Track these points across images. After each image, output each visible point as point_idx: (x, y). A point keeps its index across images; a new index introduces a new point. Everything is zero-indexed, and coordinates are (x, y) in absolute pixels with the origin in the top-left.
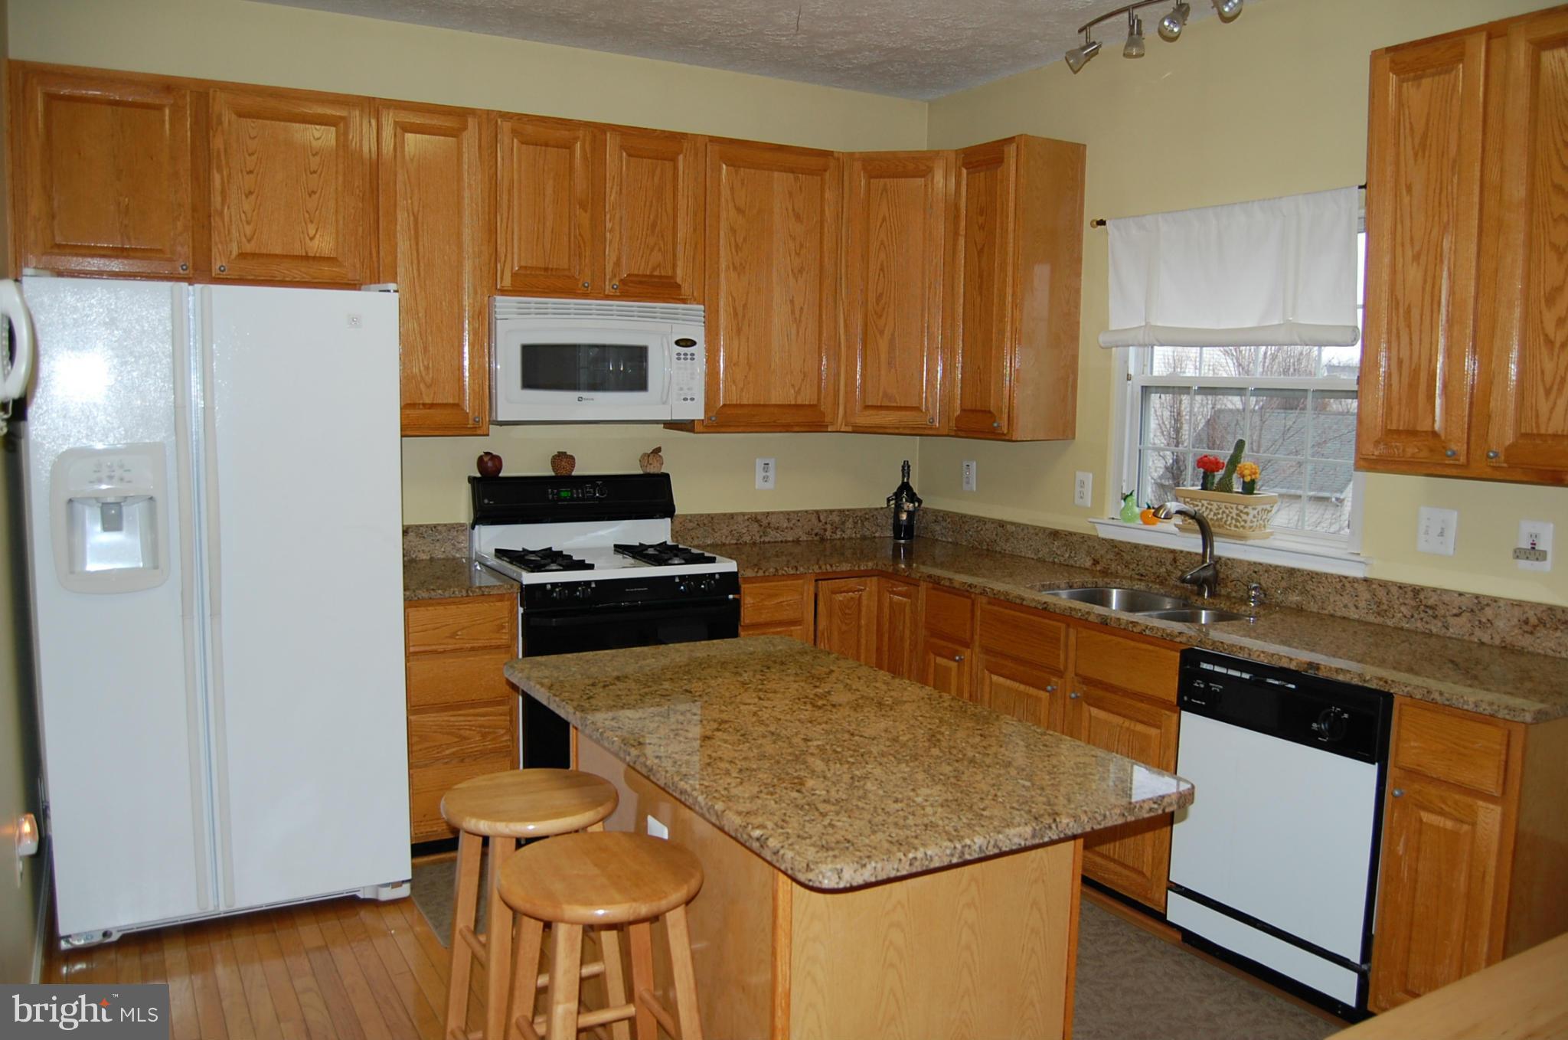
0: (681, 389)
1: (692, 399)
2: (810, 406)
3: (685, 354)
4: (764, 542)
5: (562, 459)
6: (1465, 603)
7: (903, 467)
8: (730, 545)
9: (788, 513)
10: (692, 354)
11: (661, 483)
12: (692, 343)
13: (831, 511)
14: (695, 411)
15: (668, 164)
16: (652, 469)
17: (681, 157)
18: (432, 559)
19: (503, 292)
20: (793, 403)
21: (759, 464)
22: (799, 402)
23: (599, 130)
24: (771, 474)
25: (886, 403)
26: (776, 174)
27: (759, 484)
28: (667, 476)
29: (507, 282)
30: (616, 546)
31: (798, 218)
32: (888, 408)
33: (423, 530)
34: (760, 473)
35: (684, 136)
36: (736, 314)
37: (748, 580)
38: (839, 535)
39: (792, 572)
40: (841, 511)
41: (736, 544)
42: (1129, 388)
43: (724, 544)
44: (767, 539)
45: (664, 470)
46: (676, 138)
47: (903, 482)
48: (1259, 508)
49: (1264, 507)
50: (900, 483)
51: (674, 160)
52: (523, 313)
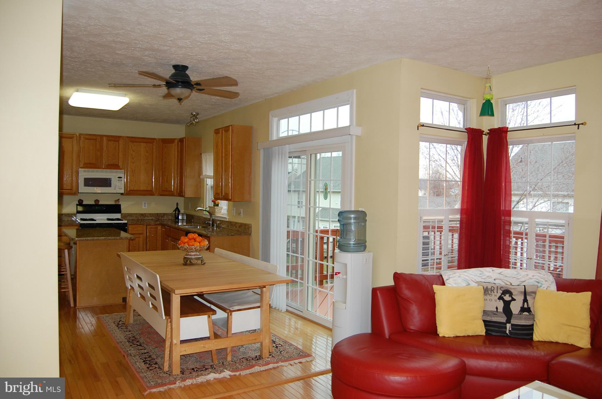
0: (119, 187)
1: (121, 189)
2: (150, 190)
3: (120, 180)
4: (144, 220)
5: (97, 201)
6: (234, 224)
7: (177, 204)
8: (136, 220)
9: (150, 213)
10: (121, 180)
11: (119, 206)
12: (121, 178)
13: (161, 213)
14: (122, 191)
15: (117, 143)
16: (117, 203)
17: (120, 141)
18: (68, 220)
19: (81, 168)
20: (146, 189)
21: (143, 203)
22: (147, 189)
23: (102, 136)
24: (146, 205)
25: (166, 190)
26: (142, 144)
27: (143, 207)
28: (120, 205)
29: (82, 166)
30: (107, 219)
31: (147, 152)
32: (166, 191)
33: (66, 214)
34: (143, 205)
35: (121, 137)
36: (132, 171)
37: (130, 225)
38: (163, 218)
39: (140, 223)
40: (163, 214)
41: (137, 220)
42: (207, 187)
43: (134, 220)
44: (145, 219)
45: (119, 204)
46: (119, 137)
47: (177, 207)
48: (218, 209)
49: (220, 209)
50: (176, 207)
51: (118, 141)
52: (85, 171)
